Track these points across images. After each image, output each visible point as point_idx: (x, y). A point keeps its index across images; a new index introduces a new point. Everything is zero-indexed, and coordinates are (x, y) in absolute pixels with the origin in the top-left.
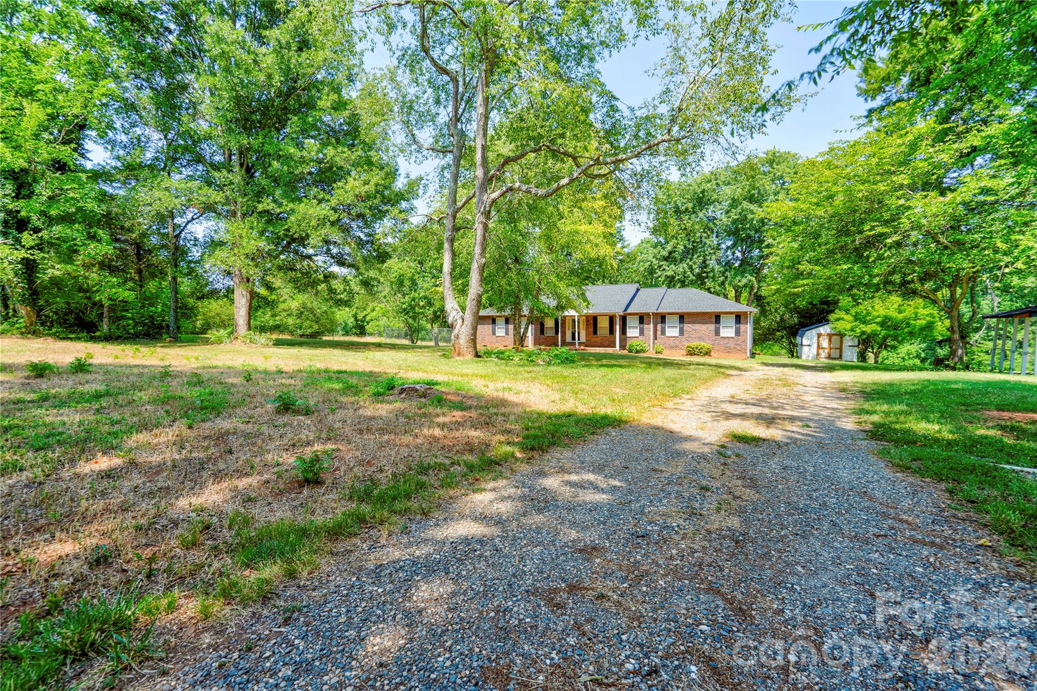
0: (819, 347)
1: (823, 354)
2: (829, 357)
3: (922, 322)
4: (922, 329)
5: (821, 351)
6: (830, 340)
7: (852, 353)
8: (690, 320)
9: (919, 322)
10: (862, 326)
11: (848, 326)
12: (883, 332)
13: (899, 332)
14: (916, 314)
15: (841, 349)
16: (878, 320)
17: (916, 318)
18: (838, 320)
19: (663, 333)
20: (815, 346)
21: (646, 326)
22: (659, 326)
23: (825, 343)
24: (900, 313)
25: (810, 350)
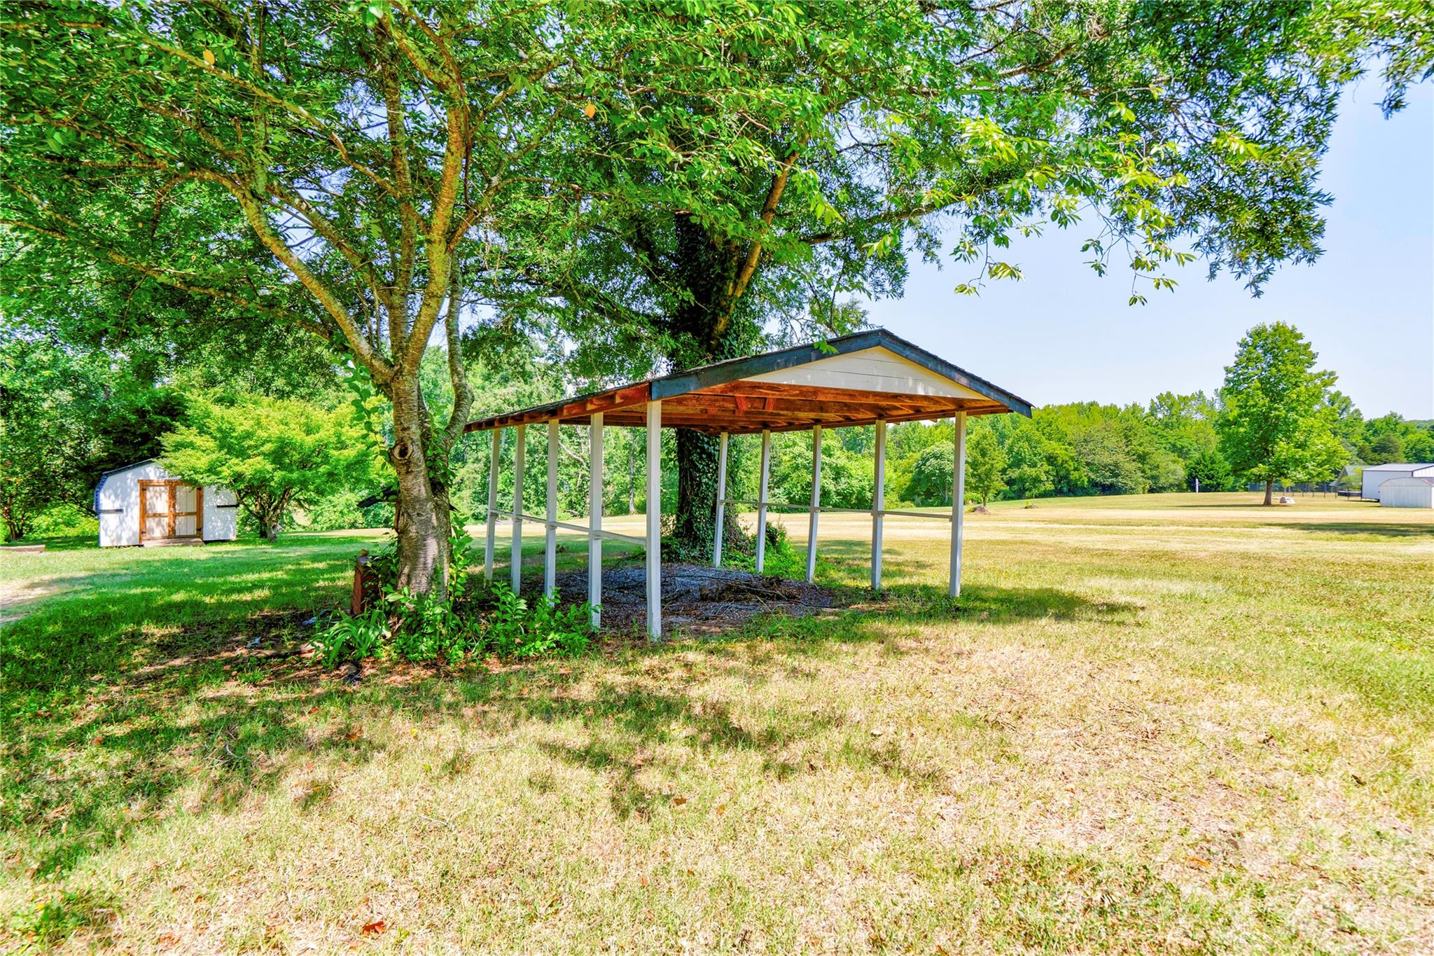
0: (144, 514)
1: (158, 530)
2: (173, 536)
3: (350, 454)
4: (349, 467)
5: (151, 523)
6: (173, 496)
7: (224, 521)
9: (345, 452)
10: (234, 460)
11: (203, 462)
12: (278, 475)
13: (309, 474)
14: (339, 436)
15: (199, 513)
16: (268, 447)
17: (342, 446)
18: (179, 446)
20: (136, 512)
23: (160, 503)
24: (309, 432)
25: (121, 522)
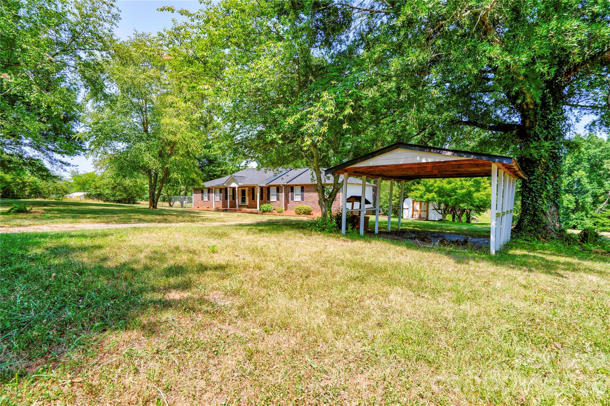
0: (413, 210)
1: (417, 215)
2: (421, 217)
5: (415, 213)
6: (421, 205)
7: (435, 214)
8: (308, 189)
15: (427, 211)
19: (292, 199)
21: (280, 194)
22: (290, 194)
23: (417, 207)
25: (409, 212)
